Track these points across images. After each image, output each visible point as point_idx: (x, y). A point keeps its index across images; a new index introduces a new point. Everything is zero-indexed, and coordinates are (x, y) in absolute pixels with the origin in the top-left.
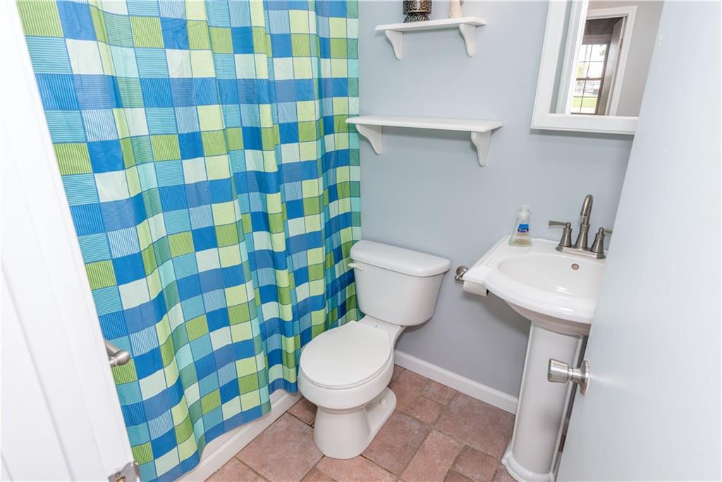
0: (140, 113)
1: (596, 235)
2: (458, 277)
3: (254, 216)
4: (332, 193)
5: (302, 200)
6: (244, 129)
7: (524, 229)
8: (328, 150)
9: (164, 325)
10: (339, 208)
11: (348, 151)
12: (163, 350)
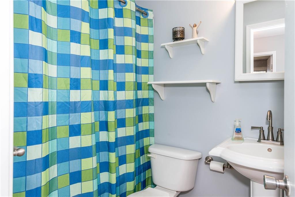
0: (55, 67)
1: (278, 132)
2: (206, 162)
3: (101, 123)
4: (140, 118)
5: (125, 119)
6: (101, 81)
7: (238, 131)
8: (139, 97)
9: (46, 173)
10: (143, 126)
11: (148, 99)
12: (43, 188)
